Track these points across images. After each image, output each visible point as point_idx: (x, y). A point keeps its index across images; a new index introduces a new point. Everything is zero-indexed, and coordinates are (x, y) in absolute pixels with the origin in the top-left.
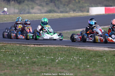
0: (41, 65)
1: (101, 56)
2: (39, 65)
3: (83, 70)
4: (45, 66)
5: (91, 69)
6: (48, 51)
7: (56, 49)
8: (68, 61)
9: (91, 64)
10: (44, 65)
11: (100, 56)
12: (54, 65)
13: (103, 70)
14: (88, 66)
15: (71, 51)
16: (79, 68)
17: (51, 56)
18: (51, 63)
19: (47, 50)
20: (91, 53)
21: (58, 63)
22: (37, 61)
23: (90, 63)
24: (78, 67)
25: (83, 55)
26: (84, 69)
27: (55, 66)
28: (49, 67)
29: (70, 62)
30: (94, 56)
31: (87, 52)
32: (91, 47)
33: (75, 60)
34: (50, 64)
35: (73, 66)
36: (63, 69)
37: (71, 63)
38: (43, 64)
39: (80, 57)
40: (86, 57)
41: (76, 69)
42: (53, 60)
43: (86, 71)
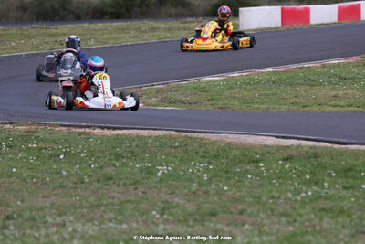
2: (121, 183)
3: (214, 195)
4: (133, 187)
5: (230, 193)
6: (137, 146)
7: (156, 140)
8: (183, 175)
9: (232, 182)
11: (253, 162)
12: (154, 185)
14: (226, 188)
15: (190, 148)
16: (206, 192)
17: (143, 160)
18: (147, 179)
19: (135, 144)
20: (235, 152)
21: (161, 180)
23: (230, 179)
24: (204, 188)
25: (216, 157)
26: (217, 193)
27: (156, 188)
28: (143, 190)
29: (187, 176)
30: (240, 162)
31: (225, 151)
32: (236, 136)
33: (198, 171)
34: (143, 181)
35: (194, 187)
36: (172, 193)
37: (190, 180)
38: (129, 182)
39: (210, 164)
40: (222, 164)
41: (200, 193)
42: (150, 172)
43: (220, 198)
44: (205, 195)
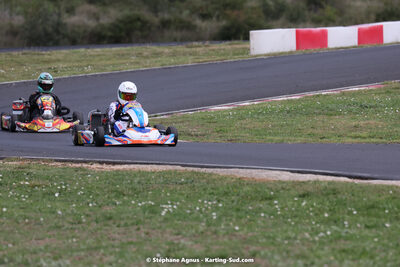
0: (126, 225)
1: (271, 198)
2: (122, 223)
3: (224, 236)
4: (136, 227)
5: (241, 233)
6: (139, 183)
8: (190, 214)
9: (243, 221)
10: (133, 224)
11: (266, 199)
12: (158, 225)
13: (268, 237)
14: (237, 228)
15: (197, 185)
16: (215, 233)
17: (146, 198)
18: (150, 218)
20: (247, 189)
21: (166, 219)
22: (114, 212)
23: (241, 218)
24: (213, 228)
25: (226, 194)
26: (227, 233)
27: (160, 228)
28: (146, 230)
29: (195, 215)
30: (252, 199)
31: (236, 187)
32: (248, 171)
33: (207, 209)
34: (146, 221)
35: (202, 227)
36: (178, 234)
37: (197, 219)
38: (131, 222)
39: (219, 201)
40: (233, 202)
41: (209, 233)
42: (154, 211)
43: (230, 239)
44: (214, 236)
